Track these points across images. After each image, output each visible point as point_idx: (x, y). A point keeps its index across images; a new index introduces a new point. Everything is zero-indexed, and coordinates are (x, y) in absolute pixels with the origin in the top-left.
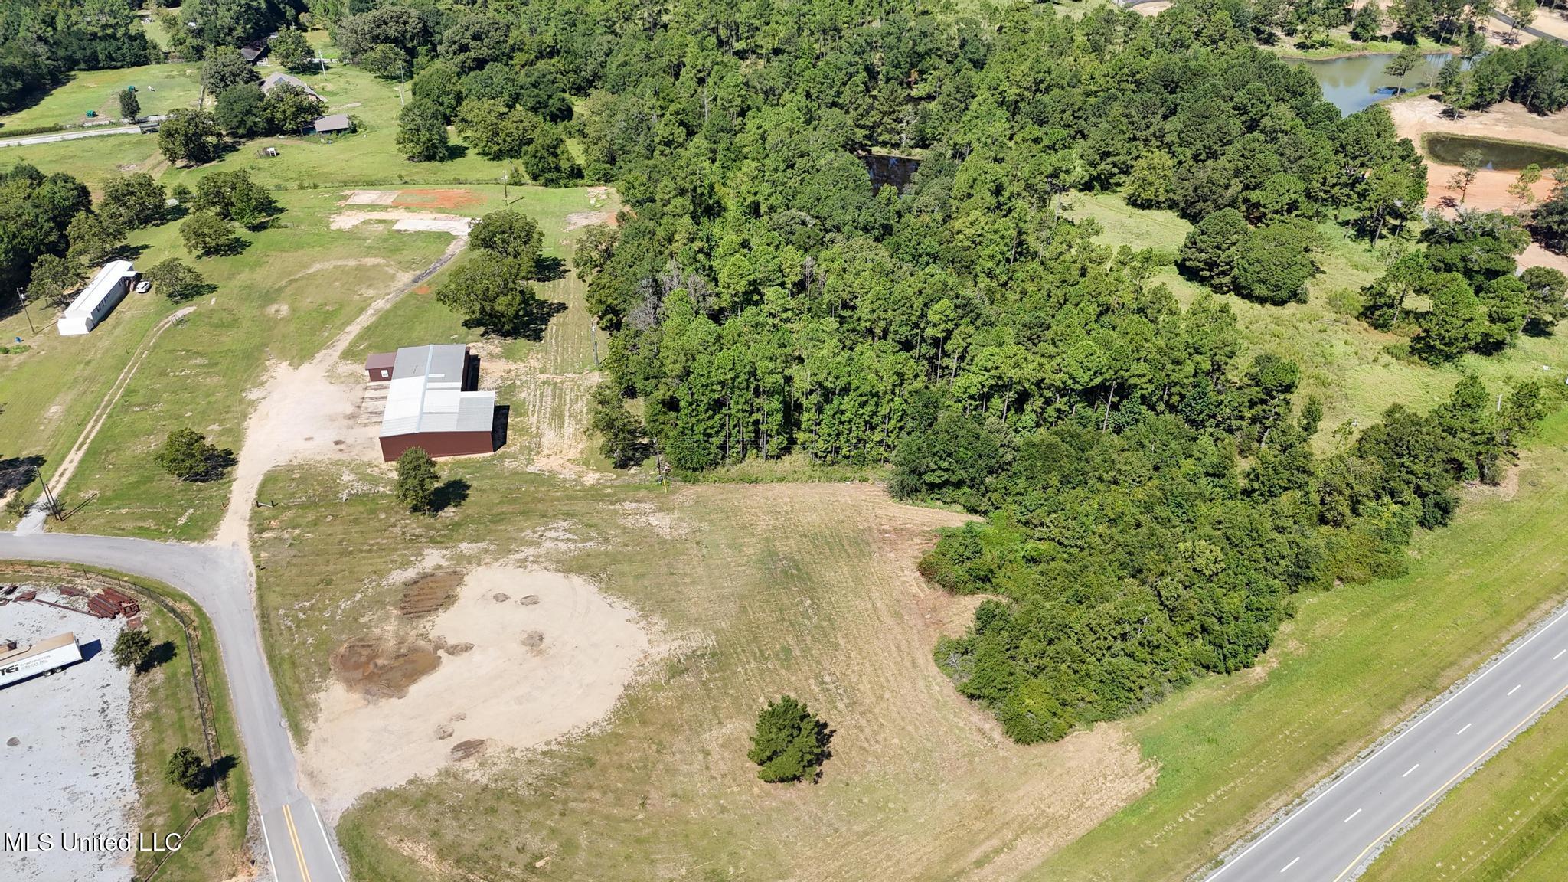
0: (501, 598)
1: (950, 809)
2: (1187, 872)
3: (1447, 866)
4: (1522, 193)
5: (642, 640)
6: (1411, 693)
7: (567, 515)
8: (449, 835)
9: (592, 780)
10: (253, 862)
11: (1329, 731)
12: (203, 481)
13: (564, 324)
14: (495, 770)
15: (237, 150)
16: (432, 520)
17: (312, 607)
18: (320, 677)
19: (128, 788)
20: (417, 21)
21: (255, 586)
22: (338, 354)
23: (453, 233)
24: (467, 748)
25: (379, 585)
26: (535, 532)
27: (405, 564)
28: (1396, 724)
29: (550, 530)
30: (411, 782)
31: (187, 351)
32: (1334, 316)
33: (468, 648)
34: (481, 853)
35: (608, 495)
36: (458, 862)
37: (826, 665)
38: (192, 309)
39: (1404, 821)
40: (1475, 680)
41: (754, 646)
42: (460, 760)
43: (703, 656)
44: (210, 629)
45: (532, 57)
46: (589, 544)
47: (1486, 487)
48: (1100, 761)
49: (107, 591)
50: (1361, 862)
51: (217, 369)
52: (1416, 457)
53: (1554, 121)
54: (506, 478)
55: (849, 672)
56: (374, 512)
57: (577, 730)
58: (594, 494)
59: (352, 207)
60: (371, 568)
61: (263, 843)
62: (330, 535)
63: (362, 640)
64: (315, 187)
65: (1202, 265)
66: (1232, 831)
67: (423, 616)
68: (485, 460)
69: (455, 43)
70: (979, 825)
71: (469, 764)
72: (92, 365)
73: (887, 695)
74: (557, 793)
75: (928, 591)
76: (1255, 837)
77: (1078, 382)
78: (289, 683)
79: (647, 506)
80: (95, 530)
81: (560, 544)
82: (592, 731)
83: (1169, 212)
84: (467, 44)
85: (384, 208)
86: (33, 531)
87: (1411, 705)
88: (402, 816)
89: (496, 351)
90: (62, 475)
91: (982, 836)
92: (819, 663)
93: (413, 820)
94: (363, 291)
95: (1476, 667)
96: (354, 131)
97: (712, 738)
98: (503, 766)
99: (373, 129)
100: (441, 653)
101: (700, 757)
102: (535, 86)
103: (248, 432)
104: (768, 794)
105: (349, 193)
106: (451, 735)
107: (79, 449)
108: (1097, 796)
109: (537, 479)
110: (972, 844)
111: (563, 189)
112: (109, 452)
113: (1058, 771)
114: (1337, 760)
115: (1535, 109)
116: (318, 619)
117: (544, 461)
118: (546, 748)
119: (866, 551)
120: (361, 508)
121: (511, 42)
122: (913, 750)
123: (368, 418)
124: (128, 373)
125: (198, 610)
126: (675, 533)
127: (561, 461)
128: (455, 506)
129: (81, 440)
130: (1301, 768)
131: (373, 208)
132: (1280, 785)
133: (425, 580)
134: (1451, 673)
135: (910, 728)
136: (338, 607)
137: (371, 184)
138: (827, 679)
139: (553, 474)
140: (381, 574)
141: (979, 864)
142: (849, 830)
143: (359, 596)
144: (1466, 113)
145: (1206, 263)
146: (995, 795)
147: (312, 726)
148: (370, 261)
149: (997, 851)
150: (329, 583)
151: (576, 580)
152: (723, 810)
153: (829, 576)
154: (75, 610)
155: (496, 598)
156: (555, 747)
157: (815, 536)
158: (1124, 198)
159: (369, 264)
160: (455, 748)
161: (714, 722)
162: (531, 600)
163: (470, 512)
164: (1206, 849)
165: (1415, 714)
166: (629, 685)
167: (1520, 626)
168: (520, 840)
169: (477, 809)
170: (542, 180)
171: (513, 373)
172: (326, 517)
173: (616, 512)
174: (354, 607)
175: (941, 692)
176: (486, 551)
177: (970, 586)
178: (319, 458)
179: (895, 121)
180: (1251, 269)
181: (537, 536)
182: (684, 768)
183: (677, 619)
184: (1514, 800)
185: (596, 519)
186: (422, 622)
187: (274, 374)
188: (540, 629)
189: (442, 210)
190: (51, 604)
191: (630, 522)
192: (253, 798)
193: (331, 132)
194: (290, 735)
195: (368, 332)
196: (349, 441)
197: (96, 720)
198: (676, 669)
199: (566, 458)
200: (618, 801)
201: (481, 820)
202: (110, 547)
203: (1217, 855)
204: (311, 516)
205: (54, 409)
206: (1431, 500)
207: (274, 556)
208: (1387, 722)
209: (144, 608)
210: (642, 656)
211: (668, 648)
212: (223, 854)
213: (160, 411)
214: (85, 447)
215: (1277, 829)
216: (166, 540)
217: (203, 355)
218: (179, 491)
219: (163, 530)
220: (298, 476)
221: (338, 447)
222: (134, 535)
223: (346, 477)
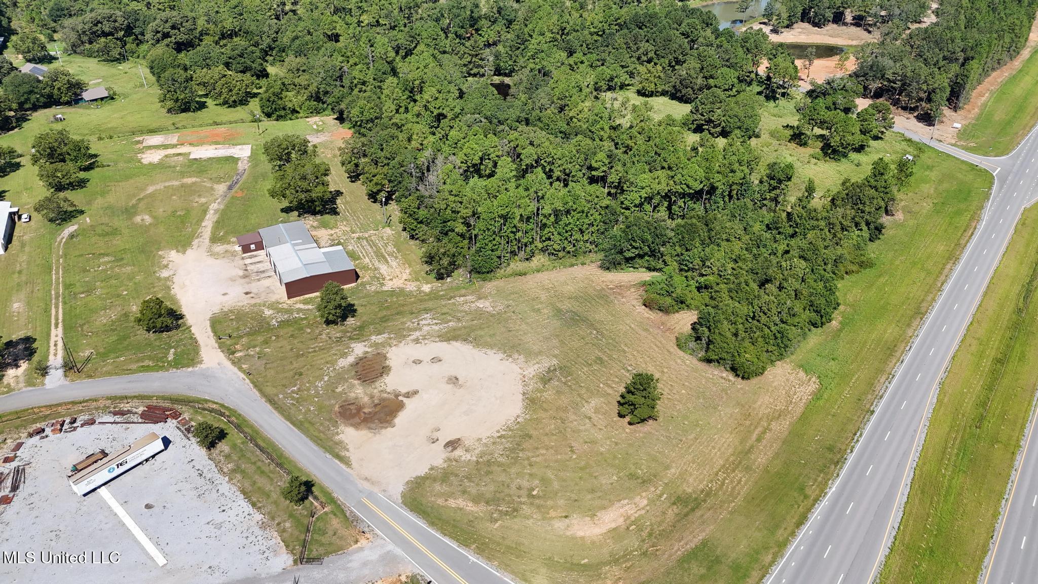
0: (417, 362)
1: (730, 418)
2: (860, 419)
3: (969, 390)
4: (841, 66)
5: (516, 368)
6: (913, 317)
7: (426, 310)
8: (474, 491)
9: (536, 445)
10: (363, 532)
11: (887, 341)
12: (167, 331)
13: (347, 202)
14: (477, 452)
15: (29, 120)
16: (343, 327)
17: (299, 390)
18: (333, 426)
19: (251, 512)
20: (123, 19)
21: (251, 385)
22: (207, 240)
23: (236, 156)
24: (453, 444)
25: (335, 369)
26: (413, 323)
27: (344, 355)
28: (914, 332)
29: (422, 320)
30: (432, 469)
31: (93, 254)
32: (778, 142)
33: (416, 392)
34: (498, 495)
35: (443, 295)
36: (487, 503)
37: (624, 361)
38: (76, 227)
39: (941, 374)
40: (937, 306)
41: (580, 359)
42: (452, 451)
43: (555, 370)
44: (240, 415)
45: (217, 38)
46: (450, 324)
47: (889, 217)
48: (788, 380)
49: (149, 407)
50: (933, 397)
51: (125, 261)
52: (864, 204)
53: (827, 30)
54: (373, 296)
55: (638, 363)
56: (300, 329)
57: (510, 422)
58: (433, 296)
59: (150, 148)
60: (323, 361)
61: (363, 521)
62: (281, 347)
63: (345, 401)
64: (111, 138)
65: (703, 122)
66: (870, 396)
67: (376, 381)
68: (353, 288)
69: (158, 32)
70: (748, 423)
71: (459, 452)
72: (24, 272)
73: (666, 370)
74: (520, 455)
75: (654, 315)
76: (881, 397)
77: (691, 188)
78: (316, 434)
79: (470, 297)
80: (109, 374)
81: (434, 327)
82: (518, 420)
83: (663, 97)
84: (168, 33)
85: (174, 146)
86: (60, 383)
87: (915, 323)
88: (437, 487)
89: (315, 224)
90: (56, 345)
91: (752, 427)
92: (620, 361)
93: (445, 488)
94: (197, 200)
95: (934, 300)
96: (112, 98)
97: (588, 409)
98: (480, 449)
99: (126, 96)
100: (400, 398)
101: (587, 421)
102: (240, 56)
103: (178, 297)
104: (635, 431)
105: (141, 138)
106: (438, 440)
107: (57, 326)
108: (795, 397)
109: (392, 293)
110: (750, 432)
111: (289, 121)
112: (82, 326)
113: (770, 389)
114: (898, 354)
115: (816, 25)
116: (308, 396)
117: (391, 283)
118: (499, 435)
119: (609, 300)
120: (292, 329)
121: (199, 29)
122: (694, 394)
123: (258, 276)
124: (57, 273)
125: (222, 406)
126: (497, 309)
127: (402, 282)
128: (352, 317)
129: (53, 321)
130: (885, 361)
131: (165, 147)
132: (880, 371)
133: (362, 361)
134: (924, 304)
135: (687, 384)
136: (317, 386)
137: (152, 131)
138: (629, 368)
139: (402, 290)
140: (333, 363)
141: (759, 440)
142: (687, 439)
143: (326, 378)
144: (783, 30)
145: (706, 121)
146: (747, 407)
147: (347, 454)
148: (189, 181)
149: (764, 432)
150: (301, 374)
151: (454, 343)
152: (616, 444)
153: (597, 317)
154: (133, 423)
155: (414, 362)
156: (503, 433)
157: (576, 298)
158: (635, 93)
159: (189, 182)
160: (444, 446)
161: (584, 402)
162: (436, 360)
163: (364, 318)
164: (863, 408)
165: (920, 326)
166: (524, 393)
167: (943, 278)
168: (515, 483)
169: (481, 474)
170: (274, 116)
171: (335, 235)
172: (271, 338)
173: (454, 304)
174: (328, 385)
175: (691, 363)
176: (390, 338)
177: (676, 308)
178: (241, 304)
179: (480, 60)
180: (732, 121)
181: (415, 324)
182: (582, 428)
183: (530, 355)
184: (981, 355)
185: (445, 310)
186: (377, 384)
187: (171, 259)
188: (454, 374)
189: (217, 143)
190: (112, 423)
191: (466, 307)
192: (339, 499)
193: (96, 100)
194: (337, 461)
195: (218, 225)
196: (254, 291)
197: (200, 482)
198: (545, 379)
199: (403, 279)
200: (557, 452)
201: (487, 479)
202: (130, 382)
203: (869, 409)
204: (260, 339)
205: (16, 305)
206: (872, 226)
207: (252, 366)
208: (910, 332)
209: (184, 412)
210: (521, 376)
211: (533, 369)
212: (343, 532)
213: (102, 294)
214: (60, 325)
215: (889, 391)
216: (167, 370)
217: (107, 255)
218: (155, 340)
219: (161, 365)
220: (234, 317)
221: (249, 296)
222: (141, 372)
223: (268, 312)
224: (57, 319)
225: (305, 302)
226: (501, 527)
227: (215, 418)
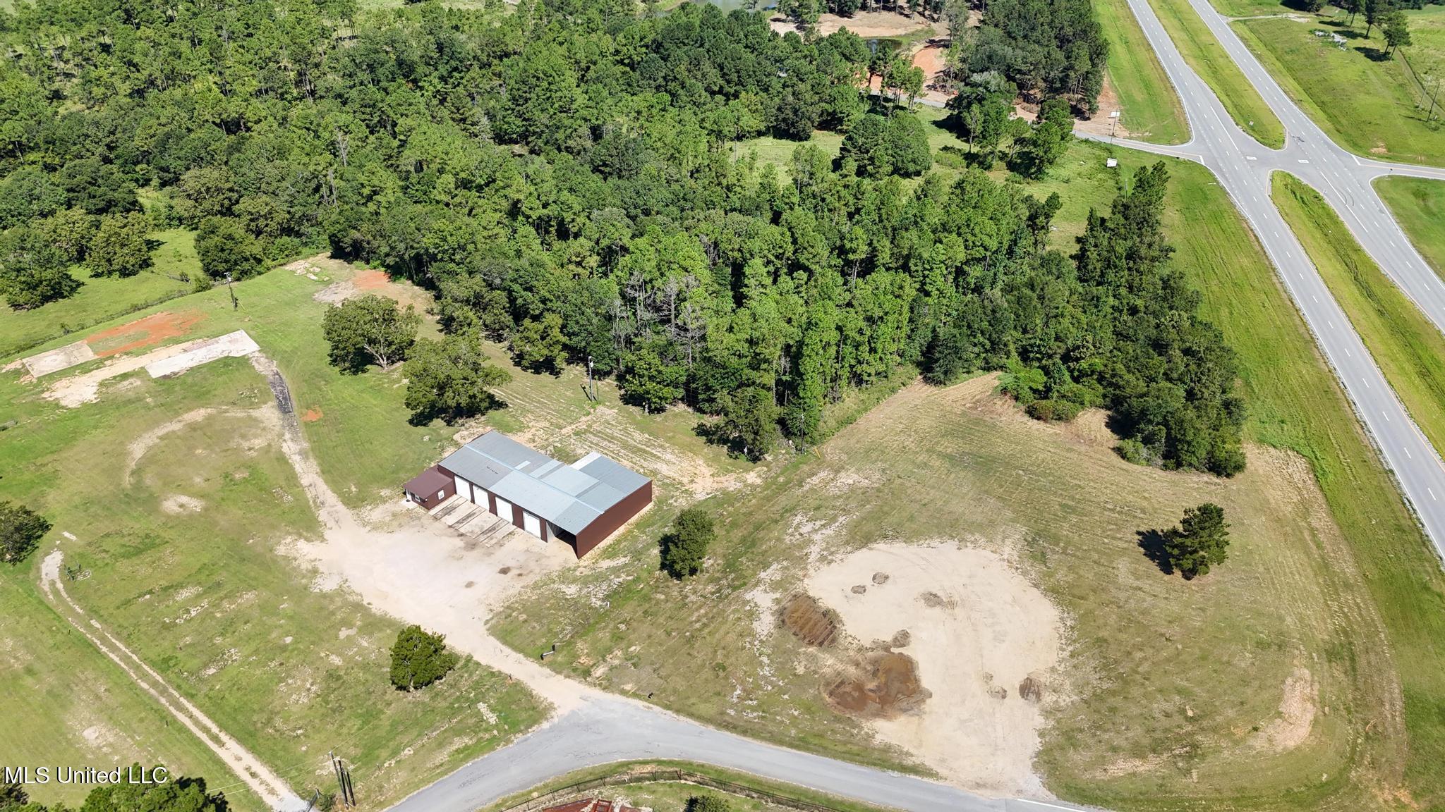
0: (860, 590)
2: (1389, 484)
5: (988, 554)
6: (1307, 348)
7: (792, 510)
8: (1122, 743)
9: (1123, 649)
14: (1068, 687)
16: (707, 574)
17: (746, 691)
18: (853, 728)
21: (670, 713)
22: (341, 507)
23: (235, 355)
24: (1029, 690)
25: (762, 642)
26: (792, 535)
27: (752, 616)
29: (798, 527)
30: (1042, 734)
31: (150, 593)
33: (905, 634)
34: (1155, 735)
35: (786, 482)
36: (1154, 751)
37: (1094, 499)
38: (58, 555)
39: (1400, 407)
41: (1046, 515)
42: (1038, 699)
43: (1034, 539)
44: (704, 766)
46: (840, 520)
51: (228, 587)
55: (1110, 496)
56: (647, 598)
57: (1061, 630)
58: (775, 487)
59: (52, 377)
60: (729, 636)
62: (648, 637)
63: (827, 684)
67: (835, 639)
70: (1288, 529)
71: (1048, 698)
73: (1146, 495)
74: (1121, 670)
75: (1057, 427)
76: (1380, 451)
78: (840, 748)
79: (823, 474)
81: (825, 531)
82: (1068, 623)
85: (98, 364)
88: (1076, 757)
90: (253, 775)
91: (1298, 534)
93: (1086, 754)
94: (245, 444)
95: (1304, 323)
97: (1124, 577)
98: (1068, 682)
100: (894, 650)
101: (1141, 593)
103: (391, 615)
104: (1202, 585)
105: (16, 365)
106: (1005, 691)
107: (221, 744)
108: (1296, 480)
109: (717, 500)
110: (1303, 541)
112: (267, 723)
113: (1264, 480)
114: (1340, 395)
116: (769, 696)
117: (697, 487)
118: (1068, 653)
119: (989, 424)
120: (635, 603)
123: (491, 538)
124: (113, 648)
125: (661, 762)
126: (874, 480)
127: (710, 480)
129: (204, 737)
130: (1338, 408)
131: (82, 369)
132: (1345, 421)
133: (786, 616)
134: (1302, 330)
136: (765, 677)
137: (26, 348)
139: (724, 492)
140: (749, 633)
141: (1320, 546)
143: (765, 660)
146: (1267, 510)
147: (916, 760)
148: (195, 416)
149: (1315, 535)
150: (723, 667)
152: (1202, 610)
153: (1001, 451)
155: (856, 592)
156: (1070, 648)
159: (198, 419)
160: (1022, 697)
161: (1111, 570)
162: (880, 579)
166: (1034, 584)
167: (1284, 295)
168: (1156, 711)
169: (1106, 716)
172: (618, 628)
174: (778, 668)
175: (1160, 477)
176: (787, 568)
178: (513, 592)
179: (472, 125)
181: (798, 536)
182: (1145, 605)
185: (812, 503)
186: (843, 642)
187: (310, 557)
188: (923, 590)
189: (175, 341)
191: (834, 490)
194: (912, 776)
195: (331, 477)
196: (511, 563)
198: (1037, 556)
199: (708, 475)
200: (1155, 649)
201: (1120, 719)
204: (604, 635)
207: (638, 682)
209: (611, 798)
210: (1006, 563)
213: (247, 657)
214: (223, 736)
215: (1378, 440)
216: (508, 741)
217: (181, 586)
218: (433, 698)
219: (487, 736)
220: (525, 616)
221: (510, 574)
222: (465, 760)
223: (571, 590)
224: (206, 730)
225: (611, 553)
226: (1202, 777)
227: (671, 786)
